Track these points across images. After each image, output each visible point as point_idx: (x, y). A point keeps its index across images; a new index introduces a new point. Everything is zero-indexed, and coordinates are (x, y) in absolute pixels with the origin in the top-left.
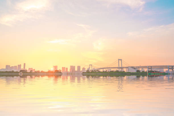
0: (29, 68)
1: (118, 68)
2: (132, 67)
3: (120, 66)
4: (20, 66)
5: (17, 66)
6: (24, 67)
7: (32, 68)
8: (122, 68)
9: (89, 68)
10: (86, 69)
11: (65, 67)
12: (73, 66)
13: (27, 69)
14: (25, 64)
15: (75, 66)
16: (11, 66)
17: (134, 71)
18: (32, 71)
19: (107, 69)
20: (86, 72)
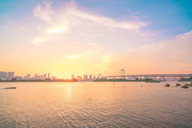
0: (52, 77)
1: (121, 76)
2: (132, 76)
3: (123, 75)
4: (45, 75)
5: (43, 75)
6: (49, 76)
7: (54, 77)
8: (124, 76)
9: (99, 76)
10: (96, 78)
11: (79, 76)
12: (86, 75)
13: (51, 77)
14: (49, 74)
15: (87, 75)
16: (39, 75)
17: (134, 79)
18: (54, 79)
19: (112, 78)
20: (96, 80)
